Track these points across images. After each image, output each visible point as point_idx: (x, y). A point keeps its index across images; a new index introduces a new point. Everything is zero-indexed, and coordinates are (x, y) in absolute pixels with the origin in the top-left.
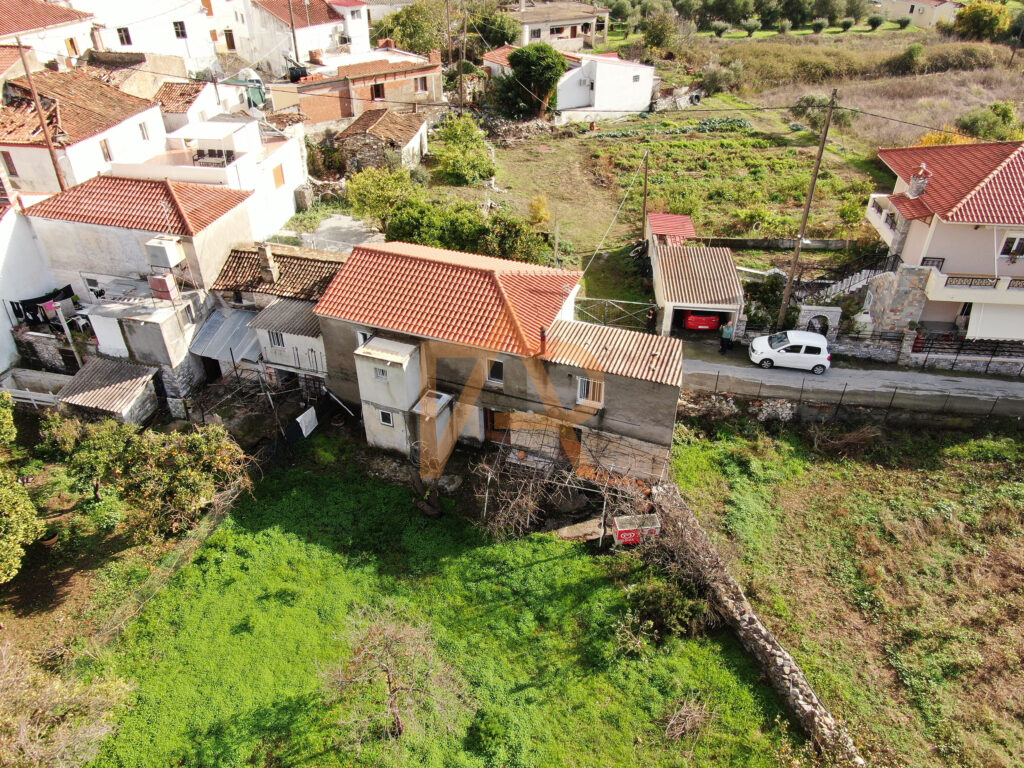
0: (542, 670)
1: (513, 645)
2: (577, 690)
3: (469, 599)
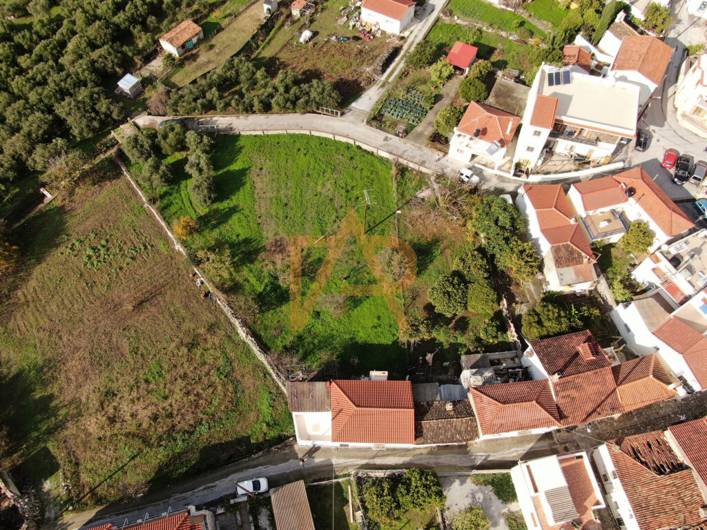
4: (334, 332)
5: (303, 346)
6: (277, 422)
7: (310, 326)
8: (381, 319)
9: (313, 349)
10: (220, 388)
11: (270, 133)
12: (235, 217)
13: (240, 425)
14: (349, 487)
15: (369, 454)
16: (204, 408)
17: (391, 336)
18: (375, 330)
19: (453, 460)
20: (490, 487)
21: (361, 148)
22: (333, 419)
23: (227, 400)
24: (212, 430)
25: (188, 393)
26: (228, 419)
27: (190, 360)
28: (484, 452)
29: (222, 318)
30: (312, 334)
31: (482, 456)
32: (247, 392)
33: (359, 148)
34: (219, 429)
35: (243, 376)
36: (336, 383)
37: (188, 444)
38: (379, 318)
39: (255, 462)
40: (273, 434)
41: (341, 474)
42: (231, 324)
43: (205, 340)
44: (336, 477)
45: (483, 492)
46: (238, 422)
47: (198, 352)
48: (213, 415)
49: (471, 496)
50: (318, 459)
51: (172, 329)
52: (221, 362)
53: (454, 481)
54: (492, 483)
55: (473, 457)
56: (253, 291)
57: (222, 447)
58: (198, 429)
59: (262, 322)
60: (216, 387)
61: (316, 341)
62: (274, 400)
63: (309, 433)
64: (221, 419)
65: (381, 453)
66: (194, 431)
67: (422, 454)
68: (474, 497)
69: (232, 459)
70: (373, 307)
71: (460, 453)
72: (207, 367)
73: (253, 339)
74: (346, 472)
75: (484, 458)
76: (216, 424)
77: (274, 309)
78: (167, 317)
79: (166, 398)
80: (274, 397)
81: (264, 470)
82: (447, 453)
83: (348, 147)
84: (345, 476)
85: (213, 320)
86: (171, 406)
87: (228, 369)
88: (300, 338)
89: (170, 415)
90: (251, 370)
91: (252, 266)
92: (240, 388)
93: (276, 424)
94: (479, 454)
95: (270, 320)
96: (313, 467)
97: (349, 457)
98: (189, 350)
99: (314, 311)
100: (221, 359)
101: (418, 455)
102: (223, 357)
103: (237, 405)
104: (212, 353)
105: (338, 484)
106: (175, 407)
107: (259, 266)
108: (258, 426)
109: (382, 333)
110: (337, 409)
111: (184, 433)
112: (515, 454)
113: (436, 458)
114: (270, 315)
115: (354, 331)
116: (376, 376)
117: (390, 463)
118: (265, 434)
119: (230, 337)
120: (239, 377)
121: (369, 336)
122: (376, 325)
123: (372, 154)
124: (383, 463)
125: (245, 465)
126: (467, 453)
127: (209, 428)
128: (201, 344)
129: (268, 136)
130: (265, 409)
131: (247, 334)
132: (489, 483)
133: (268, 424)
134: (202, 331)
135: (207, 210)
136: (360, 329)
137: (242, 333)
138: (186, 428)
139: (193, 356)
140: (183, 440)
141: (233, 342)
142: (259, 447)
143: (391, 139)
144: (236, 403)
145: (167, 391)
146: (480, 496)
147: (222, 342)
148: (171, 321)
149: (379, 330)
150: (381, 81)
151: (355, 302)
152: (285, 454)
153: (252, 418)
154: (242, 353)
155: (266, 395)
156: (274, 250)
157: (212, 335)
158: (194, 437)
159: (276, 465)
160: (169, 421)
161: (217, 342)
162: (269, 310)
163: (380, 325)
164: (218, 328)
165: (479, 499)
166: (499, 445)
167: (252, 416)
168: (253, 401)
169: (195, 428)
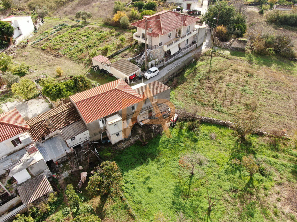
2: (199, 146)
5: (187, 137)
7: (196, 152)
9: (179, 139)
30: (190, 148)
56: (261, 152)
57: (181, 83)
70: (162, 197)
78: (281, 113)
87: (216, 109)
88: (195, 141)
92: (200, 105)
95: (226, 140)
114: (230, 143)
162: (235, 146)
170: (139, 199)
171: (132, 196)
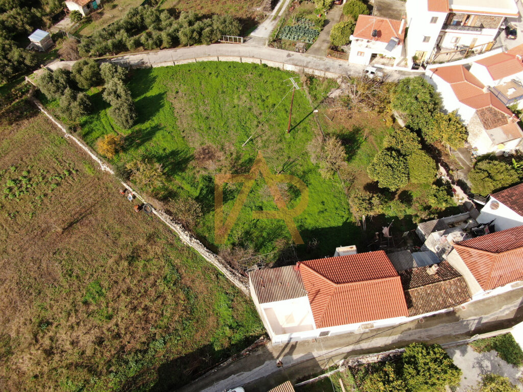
0: (255, 227)
1: (265, 229)
2: (246, 226)
3: (282, 234)
4: (281, 223)
5: (252, 241)
6: (240, 324)
7: (255, 221)
8: (325, 204)
9: (263, 242)
10: (169, 297)
11: (180, 63)
12: (159, 134)
13: (199, 334)
14: (340, 381)
15: (352, 339)
16: (156, 321)
17: (339, 218)
18: (322, 215)
19: (445, 330)
20: (494, 352)
21: (267, 66)
22: (311, 303)
23: (180, 308)
24: (169, 345)
25: (135, 309)
26: (184, 329)
27: (132, 274)
28: (476, 315)
29: (161, 227)
30: (259, 228)
31: (474, 320)
32: (200, 297)
33: (265, 66)
34: (176, 342)
35: (193, 281)
36: (304, 264)
37: (142, 364)
38: (323, 203)
39: (226, 372)
40: (238, 336)
41: (327, 367)
42: (171, 231)
43: (146, 251)
44: (323, 372)
45: (489, 359)
46: (197, 331)
47: (140, 264)
48: (168, 328)
49: (477, 365)
50: (297, 356)
51: (107, 246)
52: (167, 271)
53: (454, 353)
54: (495, 347)
55: (465, 323)
56: (189, 196)
57: (183, 361)
58: (151, 346)
59: (204, 224)
60: (165, 298)
61: (265, 234)
62: (232, 301)
63: (283, 327)
64: (176, 330)
65: (365, 336)
66: (147, 349)
67: (410, 329)
68: (481, 366)
69: (197, 374)
70: (313, 194)
71: (450, 321)
72: (152, 278)
73: (198, 241)
74: (333, 364)
75: (476, 321)
76: (172, 337)
77: (213, 210)
78: (101, 234)
79: (110, 317)
80: (232, 297)
81: (237, 378)
82: (437, 324)
83: (255, 66)
84: (332, 368)
85: (152, 230)
86: (117, 325)
87: (176, 276)
88: (247, 233)
89: (118, 336)
90: (201, 274)
91: (184, 174)
92: (192, 293)
93: (239, 326)
94: (470, 318)
95: (212, 221)
96: (293, 366)
97: (331, 347)
98: (130, 263)
99: (256, 206)
100: (166, 267)
101: (406, 330)
102: (168, 265)
103: (192, 312)
104: (155, 263)
105: (327, 379)
106: (122, 326)
107: (191, 173)
108: (219, 332)
109: (330, 216)
110: (314, 291)
111: (136, 353)
112: (507, 312)
113: (426, 331)
114: (211, 217)
115: (302, 219)
116: (344, 252)
117: (378, 345)
118: (230, 338)
119: (172, 244)
120: (188, 283)
121: (317, 222)
122: (322, 210)
123: (279, 69)
124: (370, 346)
125: (214, 377)
126: (457, 319)
127: (165, 343)
128: (142, 256)
129: (178, 66)
130: (224, 311)
131: (191, 237)
132: (492, 348)
133: (231, 327)
134: (141, 241)
135: (130, 132)
136: (306, 216)
137: (185, 237)
138: (138, 346)
139: (135, 269)
140: (137, 362)
141: (177, 249)
142: (226, 354)
143: (293, 55)
144: (190, 311)
145: (110, 310)
146: (487, 364)
147: (164, 250)
148: (105, 237)
149: (326, 214)
150: (272, 16)
151: (295, 192)
152: (259, 356)
153: (211, 324)
154: (187, 258)
155: (223, 297)
156: (204, 158)
157: (152, 245)
158: (148, 356)
159: (250, 370)
160: (116, 343)
161: (159, 252)
162: (209, 212)
163: (326, 210)
164: (158, 237)
165: (487, 367)
166: (488, 305)
167: (211, 321)
168: (210, 305)
169: (148, 345)
170: (335, 200)
171: (340, 203)
